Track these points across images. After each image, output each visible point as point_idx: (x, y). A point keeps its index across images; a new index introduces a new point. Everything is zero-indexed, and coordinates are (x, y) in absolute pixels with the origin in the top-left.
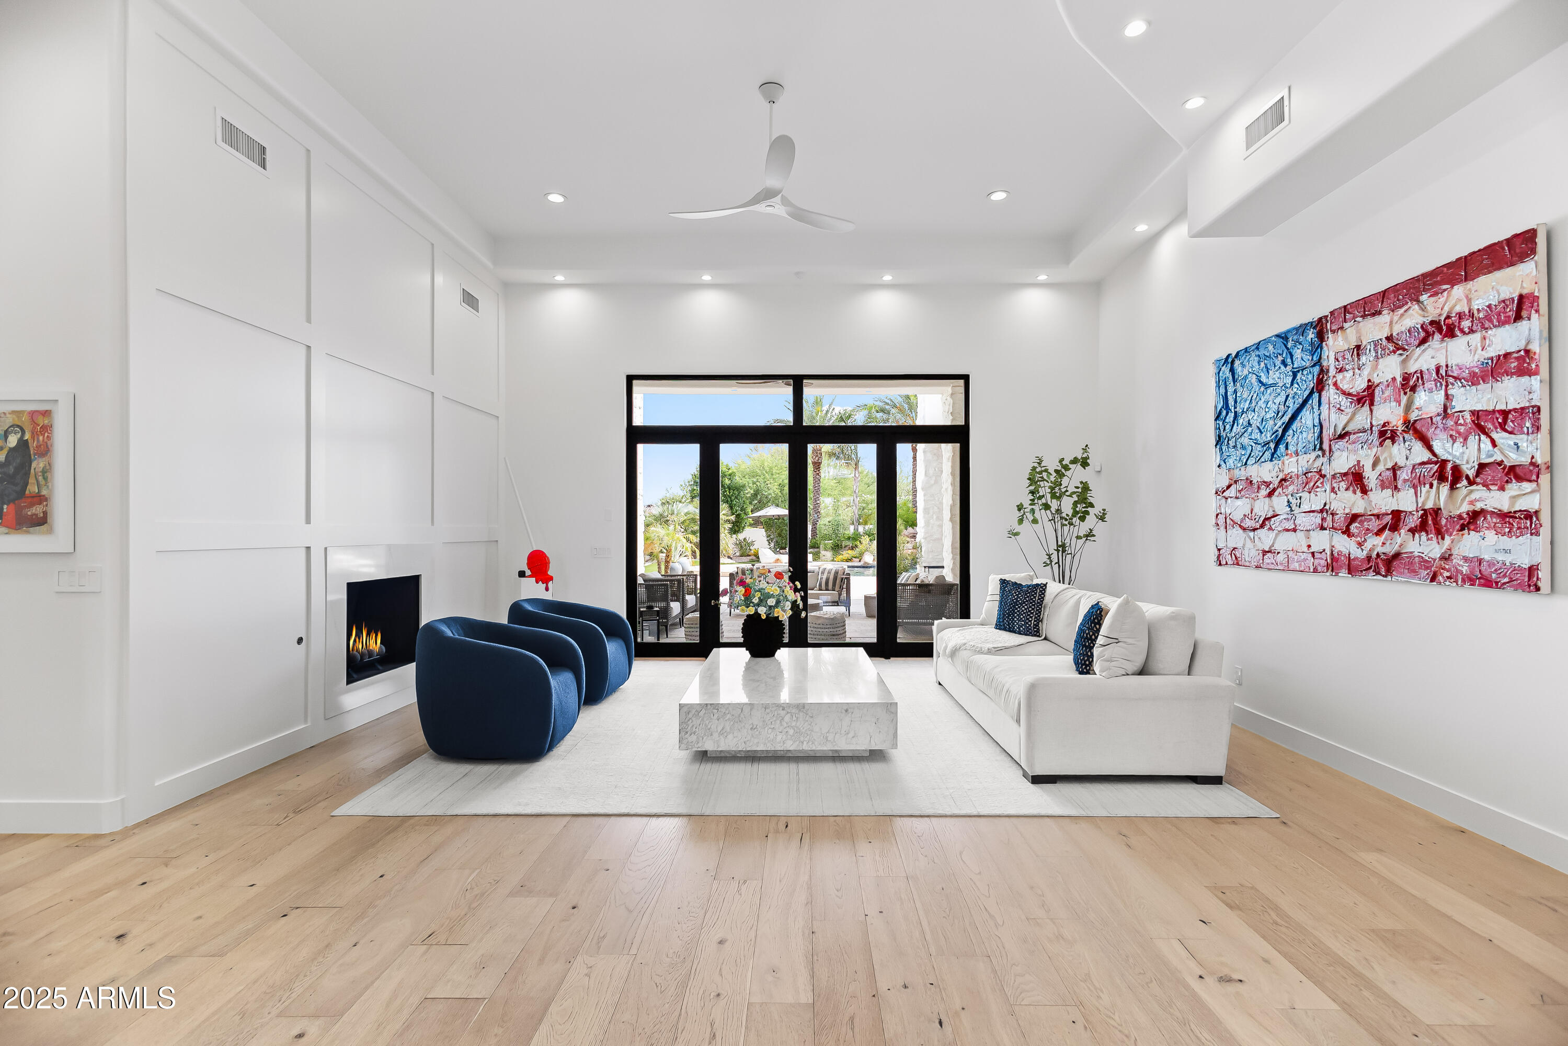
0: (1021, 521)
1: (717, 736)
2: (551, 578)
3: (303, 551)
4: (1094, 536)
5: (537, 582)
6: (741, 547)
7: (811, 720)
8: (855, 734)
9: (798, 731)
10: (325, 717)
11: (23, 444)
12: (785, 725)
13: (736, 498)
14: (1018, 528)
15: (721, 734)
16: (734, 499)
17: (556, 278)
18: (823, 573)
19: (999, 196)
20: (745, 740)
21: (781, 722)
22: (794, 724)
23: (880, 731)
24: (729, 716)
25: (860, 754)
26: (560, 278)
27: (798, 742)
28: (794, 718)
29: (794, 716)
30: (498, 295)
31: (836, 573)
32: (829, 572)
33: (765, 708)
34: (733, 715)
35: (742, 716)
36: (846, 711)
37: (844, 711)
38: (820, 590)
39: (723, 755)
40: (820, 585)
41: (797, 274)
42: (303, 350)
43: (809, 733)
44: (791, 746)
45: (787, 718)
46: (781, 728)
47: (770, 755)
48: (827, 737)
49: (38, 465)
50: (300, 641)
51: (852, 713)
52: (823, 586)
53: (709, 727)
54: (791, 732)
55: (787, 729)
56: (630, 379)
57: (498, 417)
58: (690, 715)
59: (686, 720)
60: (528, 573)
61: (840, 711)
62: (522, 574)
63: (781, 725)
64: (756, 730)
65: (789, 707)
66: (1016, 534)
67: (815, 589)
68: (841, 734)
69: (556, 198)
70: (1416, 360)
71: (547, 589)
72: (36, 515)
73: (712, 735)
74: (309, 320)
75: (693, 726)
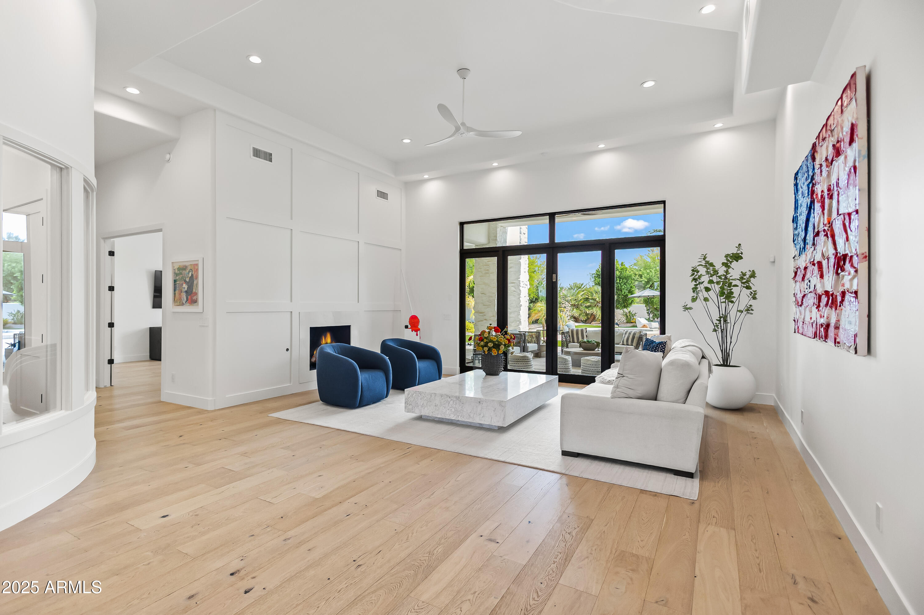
0: (694, 300)
1: (420, 407)
2: (419, 330)
3: (290, 313)
4: (752, 310)
5: (412, 331)
6: (627, 317)
7: (463, 405)
8: (484, 415)
9: (456, 410)
10: (299, 382)
11: (192, 275)
12: (450, 406)
13: (625, 284)
14: (690, 304)
15: (422, 406)
16: (623, 285)
17: (424, 177)
18: (626, 334)
19: (649, 84)
20: (433, 411)
21: (448, 404)
22: (454, 406)
23: (496, 416)
24: (425, 398)
25: (493, 427)
26: (426, 177)
27: (456, 416)
28: (455, 403)
29: (454, 402)
30: (401, 189)
31: (634, 334)
32: (630, 334)
33: (441, 396)
34: (427, 398)
35: (431, 399)
36: (480, 402)
37: (478, 402)
38: (623, 344)
39: (428, 418)
40: (623, 341)
41: (542, 153)
42: (289, 232)
43: (461, 411)
44: (453, 417)
45: (451, 402)
46: (449, 407)
47: (450, 421)
48: (470, 415)
49: (195, 282)
50: (287, 350)
51: (482, 404)
52: (625, 343)
53: (417, 402)
54: (453, 410)
55: (451, 408)
56: (462, 224)
57: (401, 249)
58: (409, 396)
59: (408, 398)
60: (409, 327)
61: (476, 402)
62: (406, 327)
63: (449, 406)
64: (437, 407)
65: (452, 397)
66: (691, 308)
67: (620, 344)
68: (477, 414)
69: (407, 141)
70: (832, 175)
71: (417, 335)
72: (195, 299)
73: (418, 407)
74: (292, 219)
75: (410, 401)
